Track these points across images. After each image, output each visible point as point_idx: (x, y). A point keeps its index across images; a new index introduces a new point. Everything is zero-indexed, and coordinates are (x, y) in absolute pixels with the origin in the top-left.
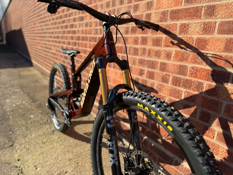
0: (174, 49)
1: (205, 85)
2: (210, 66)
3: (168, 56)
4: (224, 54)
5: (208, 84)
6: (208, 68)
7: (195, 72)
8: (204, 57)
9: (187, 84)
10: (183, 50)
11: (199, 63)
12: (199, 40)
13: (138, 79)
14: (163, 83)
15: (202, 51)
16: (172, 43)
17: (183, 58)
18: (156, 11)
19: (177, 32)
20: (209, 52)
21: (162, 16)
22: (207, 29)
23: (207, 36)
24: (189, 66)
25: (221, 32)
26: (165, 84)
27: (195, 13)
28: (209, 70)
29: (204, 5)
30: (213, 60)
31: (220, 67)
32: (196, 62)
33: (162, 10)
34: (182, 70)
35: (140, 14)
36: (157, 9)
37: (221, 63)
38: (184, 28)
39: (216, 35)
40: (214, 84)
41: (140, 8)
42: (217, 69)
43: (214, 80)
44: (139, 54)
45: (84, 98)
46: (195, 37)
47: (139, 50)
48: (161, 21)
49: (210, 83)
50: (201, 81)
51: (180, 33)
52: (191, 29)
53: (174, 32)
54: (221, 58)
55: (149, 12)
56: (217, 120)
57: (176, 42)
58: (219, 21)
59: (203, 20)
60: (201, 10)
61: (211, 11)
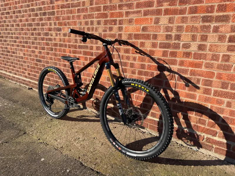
0: (138, 55)
1: (155, 73)
2: (156, 63)
3: (134, 59)
4: (162, 58)
5: (156, 73)
6: (156, 65)
7: (150, 67)
8: (153, 59)
9: (146, 74)
10: (143, 56)
11: (151, 63)
12: (150, 51)
14: (132, 75)
15: (152, 56)
16: (136, 52)
17: (143, 60)
18: (124, 33)
19: (138, 46)
20: (156, 57)
21: (129, 36)
22: (154, 45)
23: (154, 49)
24: (147, 64)
25: (160, 47)
26: (134, 75)
27: (147, 37)
28: (156, 66)
29: (152, 33)
30: (157, 60)
31: (161, 64)
32: (149, 62)
33: (129, 33)
34: (143, 66)
35: (114, 33)
36: (125, 32)
37: (162, 62)
38: (142, 44)
39: (158, 49)
40: (159, 72)
41: (114, 29)
42: (160, 65)
43: (159, 70)
44: (115, 58)
46: (148, 49)
47: (115, 55)
48: (128, 39)
49: (157, 72)
50: (153, 71)
51: (141, 47)
52: (146, 45)
53: (137, 46)
54: (161, 60)
55: (120, 33)
56: (162, 90)
57: (138, 51)
58: (159, 42)
59: (152, 41)
60: (150, 35)
61: (155, 37)
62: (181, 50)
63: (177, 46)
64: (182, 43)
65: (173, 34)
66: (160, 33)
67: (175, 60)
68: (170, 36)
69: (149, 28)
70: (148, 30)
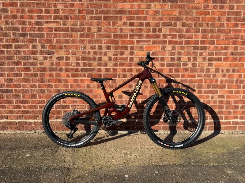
1: (164, 85)
2: (165, 78)
4: (169, 74)
5: (165, 85)
6: (164, 79)
8: (162, 75)
10: (153, 73)
11: (161, 78)
12: (160, 69)
13: (129, 90)
14: (145, 89)
15: (161, 73)
20: (164, 73)
22: (162, 65)
23: (163, 68)
25: (167, 66)
26: (146, 89)
29: (160, 57)
30: (166, 76)
31: (169, 78)
32: (159, 77)
33: (140, 56)
35: (125, 56)
36: (137, 56)
37: (169, 77)
39: (165, 67)
40: (167, 84)
41: (125, 54)
42: (168, 79)
43: (167, 83)
44: (127, 77)
45: (132, 102)
47: (127, 75)
49: (166, 84)
50: (163, 84)
52: (156, 65)
56: (171, 96)
58: (166, 63)
59: (160, 62)
60: (159, 58)
61: (163, 59)
62: (182, 67)
63: (179, 65)
64: (182, 63)
65: (176, 57)
66: (166, 57)
67: (179, 75)
68: (174, 58)
69: (157, 53)
70: (157, 54)
